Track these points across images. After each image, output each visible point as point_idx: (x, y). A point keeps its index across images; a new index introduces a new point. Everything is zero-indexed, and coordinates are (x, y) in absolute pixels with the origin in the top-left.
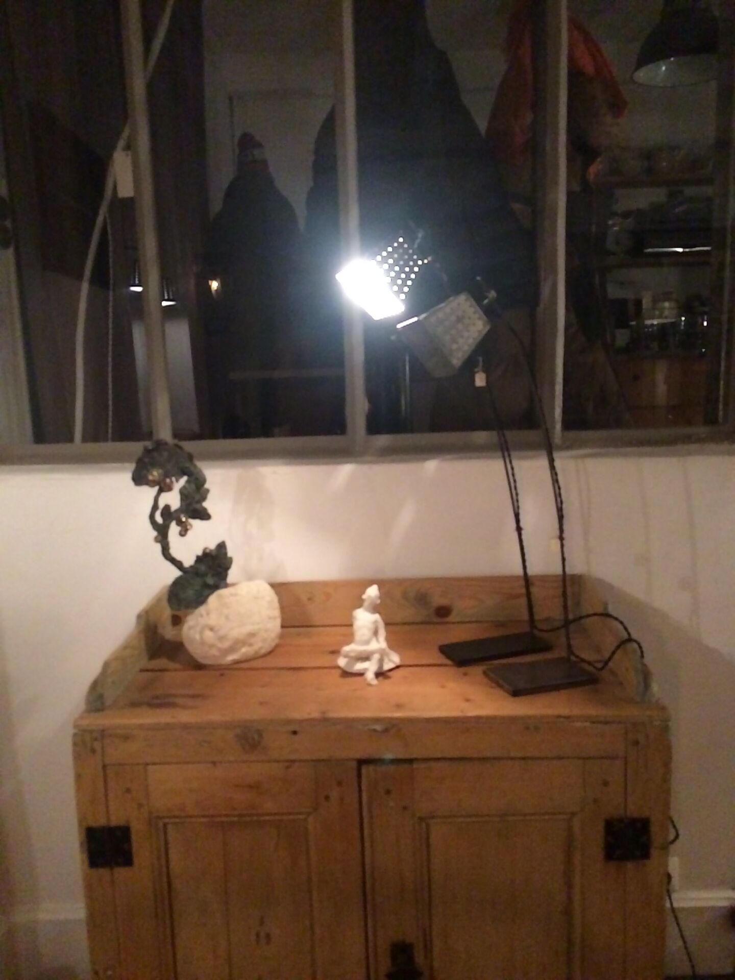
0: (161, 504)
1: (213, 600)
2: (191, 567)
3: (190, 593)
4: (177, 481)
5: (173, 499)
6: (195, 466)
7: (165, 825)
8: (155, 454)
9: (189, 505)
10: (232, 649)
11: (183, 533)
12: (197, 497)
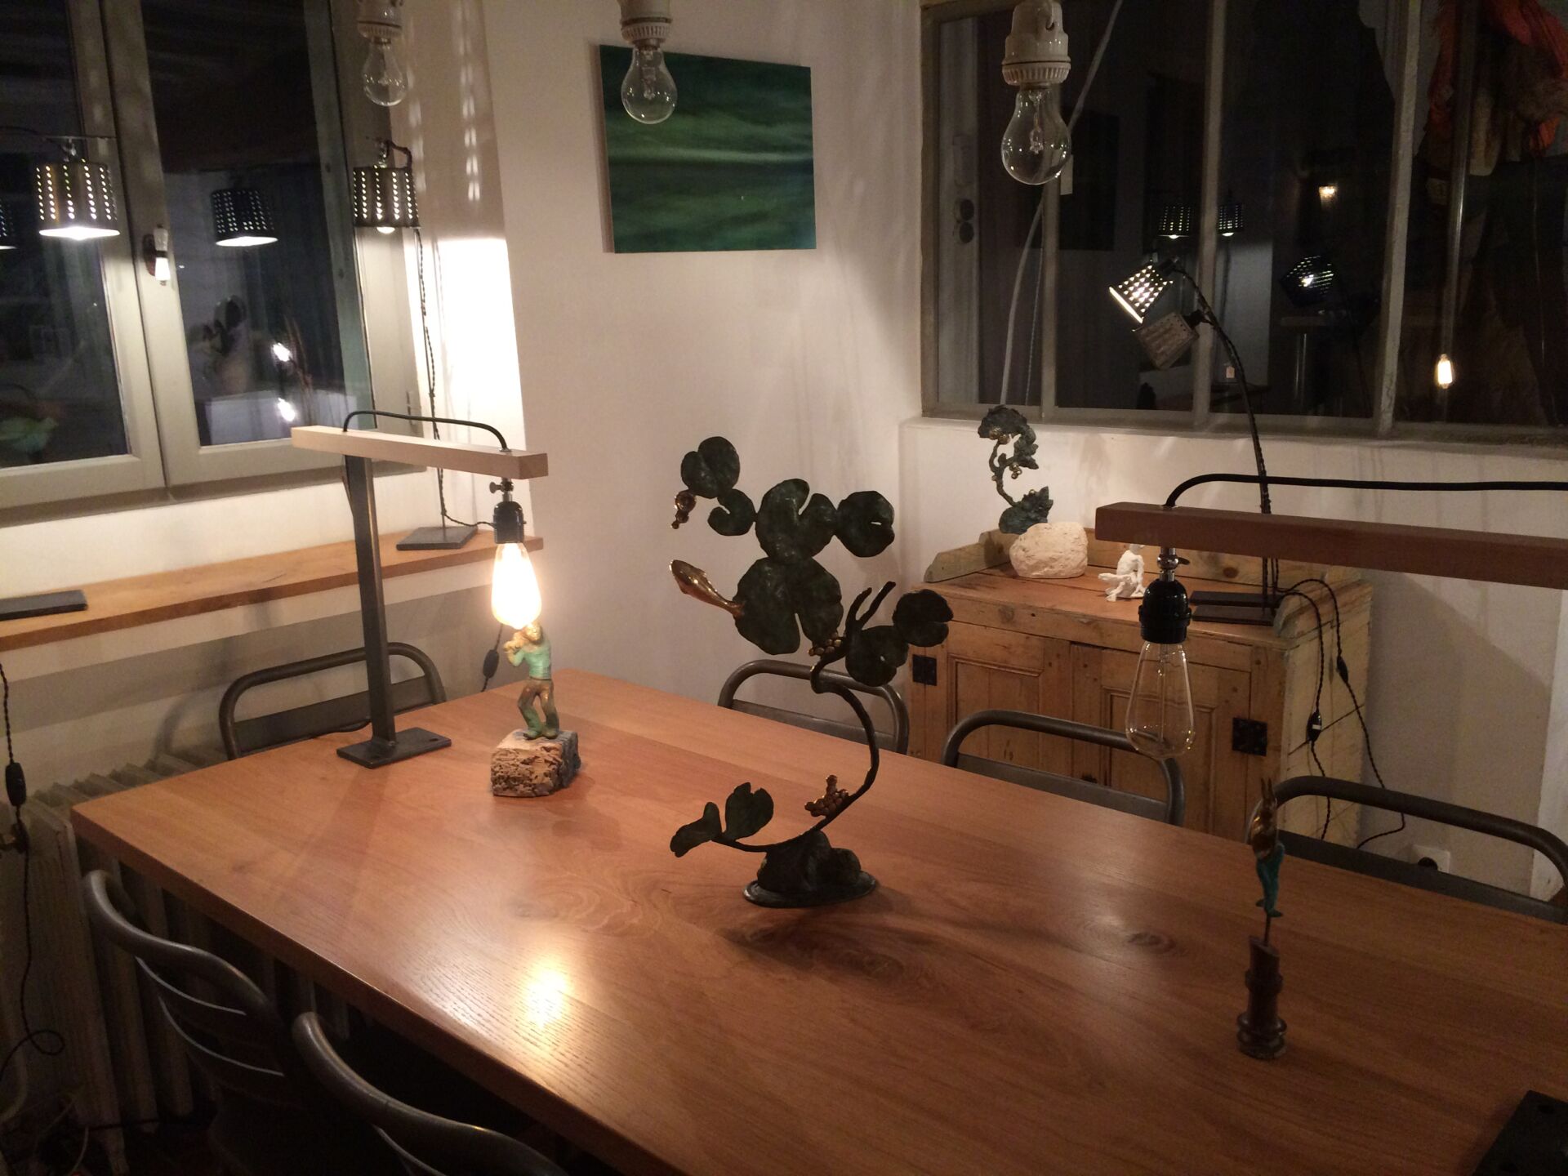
0: (999, 454)
1: (1031, 530)
2: (1019, 503)
3: (1017, 522)
4: (1013, 437)
5: (1008, 450)
6: (1028, 427)
7: (957, 664)
8: (997, 416)
9: (1019, 456)
10: (1036, 567)
11: (1015, 476)
12: (1028, 451)
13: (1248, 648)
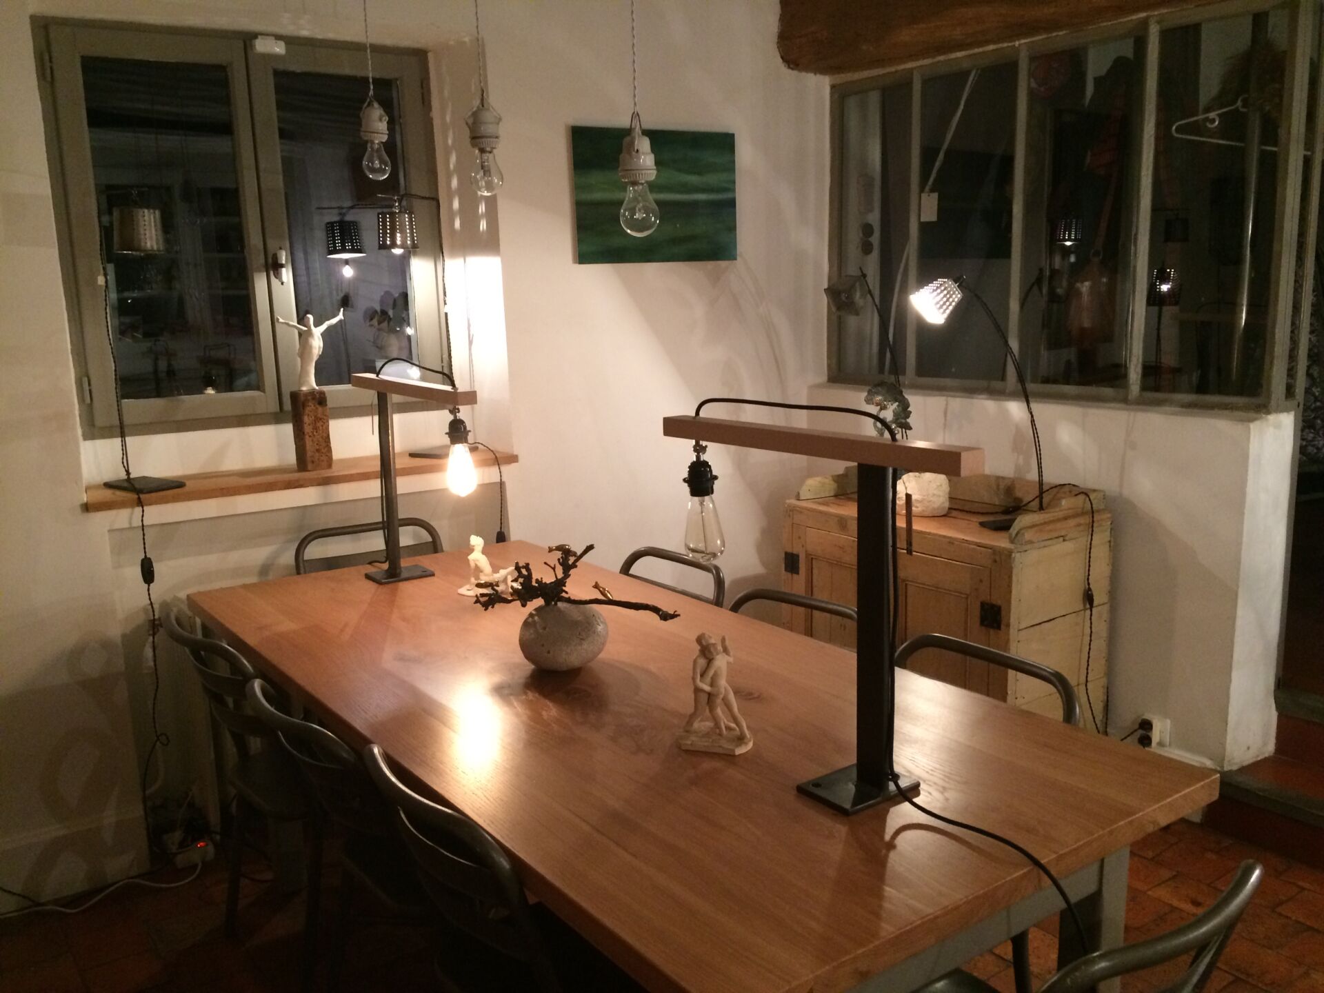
4: (892, 404)
5: (888, 415)
6: (904, 396)
7: (812, 559)
9: (897, 419)
12: (904, 415)
13: (990, 550)
